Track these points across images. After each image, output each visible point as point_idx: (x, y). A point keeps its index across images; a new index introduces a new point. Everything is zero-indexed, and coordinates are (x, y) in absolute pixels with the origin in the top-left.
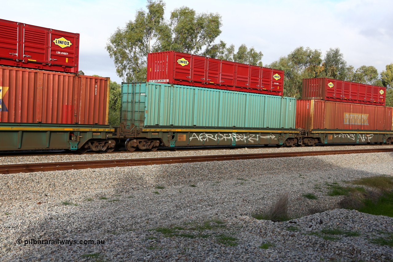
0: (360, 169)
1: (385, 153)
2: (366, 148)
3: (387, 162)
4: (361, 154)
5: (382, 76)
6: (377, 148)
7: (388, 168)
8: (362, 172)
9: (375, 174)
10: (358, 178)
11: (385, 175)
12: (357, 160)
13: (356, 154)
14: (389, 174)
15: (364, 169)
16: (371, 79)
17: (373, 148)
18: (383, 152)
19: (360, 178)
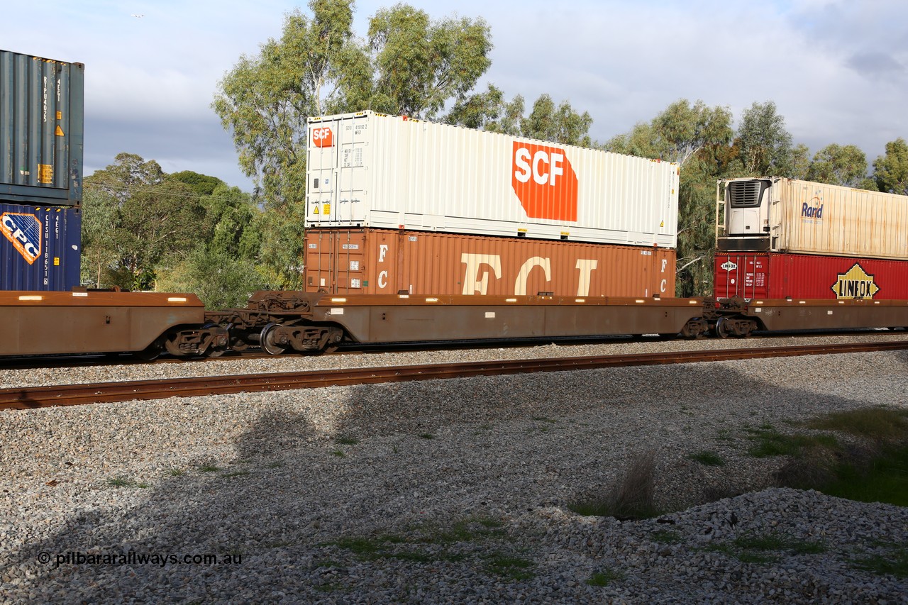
0: (825, 392)
1: (886, 353)
2: (840, 343)
3: (890, 374)
4: (828, 355)
5: (876, 169)
6: (867, 341)
7: (892, 388)
8: (831, 400)
9: (861, 403)
10: (821, 414)
11: (885, 406)
12: (818, 370)
13: (815, 356)
14: (896, 403)
15: (836, 392)
16: (851, 175)
17: (857, 342)
18: (880, 350)
19: (827, 412)
